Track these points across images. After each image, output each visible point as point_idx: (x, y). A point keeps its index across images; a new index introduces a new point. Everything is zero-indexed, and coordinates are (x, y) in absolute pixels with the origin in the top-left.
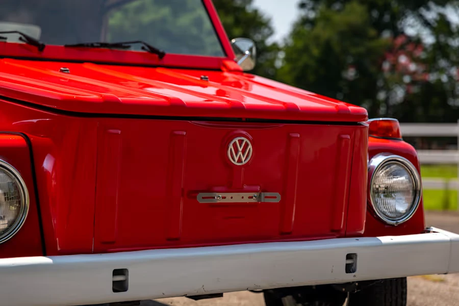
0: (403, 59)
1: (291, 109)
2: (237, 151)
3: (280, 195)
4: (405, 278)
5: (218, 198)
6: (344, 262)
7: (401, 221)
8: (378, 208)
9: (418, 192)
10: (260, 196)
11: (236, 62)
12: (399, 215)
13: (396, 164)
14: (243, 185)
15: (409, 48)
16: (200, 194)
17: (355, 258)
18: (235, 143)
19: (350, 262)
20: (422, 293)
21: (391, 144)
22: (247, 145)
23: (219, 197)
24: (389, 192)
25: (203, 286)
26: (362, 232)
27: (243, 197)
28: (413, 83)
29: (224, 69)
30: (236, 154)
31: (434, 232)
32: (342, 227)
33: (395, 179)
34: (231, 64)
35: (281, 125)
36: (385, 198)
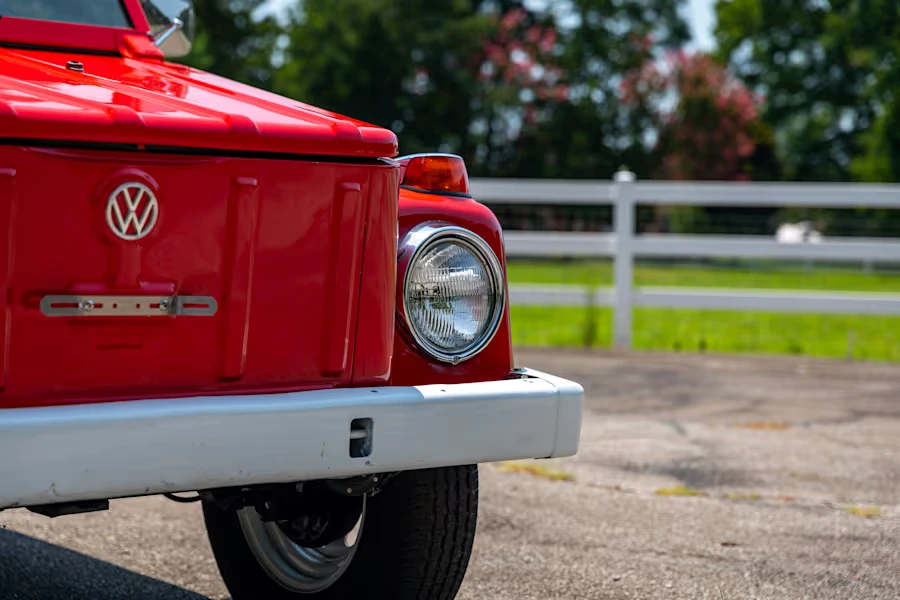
0: (519, 57)
1: (239, 129)
2: (125, 212)
3: (215, 301)
4: (475, 466)
5: (87, 307)
6: (346, 435)
7: (464, 357)
8: (420, 330)
9: (498, 299)
10: (174, 304)
11: (151, 39)
12: (461, 344)
13: (453, 243)
14: (138, 282)
15: (532, 35)
16: (46, 297)
17: (368, 427)
18: (121, 194)
19: (358, 435)
20: (526, 502)
21: (447, 203)
22: (146, 199)
23: (88, 304)
24: (442, 298)
25: (53, 485)
26: (386, 377)
27: (138, 306)
28: (539, 103)
29: (126, 53)
30: (125, 217)
31: (530, 377)
32: (344, 365)
33: (453, 274)
34: (140, 44)
35: (220, 160)
36: (433, 310)
